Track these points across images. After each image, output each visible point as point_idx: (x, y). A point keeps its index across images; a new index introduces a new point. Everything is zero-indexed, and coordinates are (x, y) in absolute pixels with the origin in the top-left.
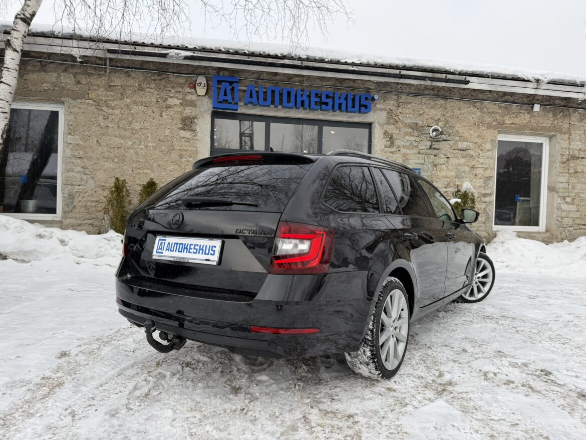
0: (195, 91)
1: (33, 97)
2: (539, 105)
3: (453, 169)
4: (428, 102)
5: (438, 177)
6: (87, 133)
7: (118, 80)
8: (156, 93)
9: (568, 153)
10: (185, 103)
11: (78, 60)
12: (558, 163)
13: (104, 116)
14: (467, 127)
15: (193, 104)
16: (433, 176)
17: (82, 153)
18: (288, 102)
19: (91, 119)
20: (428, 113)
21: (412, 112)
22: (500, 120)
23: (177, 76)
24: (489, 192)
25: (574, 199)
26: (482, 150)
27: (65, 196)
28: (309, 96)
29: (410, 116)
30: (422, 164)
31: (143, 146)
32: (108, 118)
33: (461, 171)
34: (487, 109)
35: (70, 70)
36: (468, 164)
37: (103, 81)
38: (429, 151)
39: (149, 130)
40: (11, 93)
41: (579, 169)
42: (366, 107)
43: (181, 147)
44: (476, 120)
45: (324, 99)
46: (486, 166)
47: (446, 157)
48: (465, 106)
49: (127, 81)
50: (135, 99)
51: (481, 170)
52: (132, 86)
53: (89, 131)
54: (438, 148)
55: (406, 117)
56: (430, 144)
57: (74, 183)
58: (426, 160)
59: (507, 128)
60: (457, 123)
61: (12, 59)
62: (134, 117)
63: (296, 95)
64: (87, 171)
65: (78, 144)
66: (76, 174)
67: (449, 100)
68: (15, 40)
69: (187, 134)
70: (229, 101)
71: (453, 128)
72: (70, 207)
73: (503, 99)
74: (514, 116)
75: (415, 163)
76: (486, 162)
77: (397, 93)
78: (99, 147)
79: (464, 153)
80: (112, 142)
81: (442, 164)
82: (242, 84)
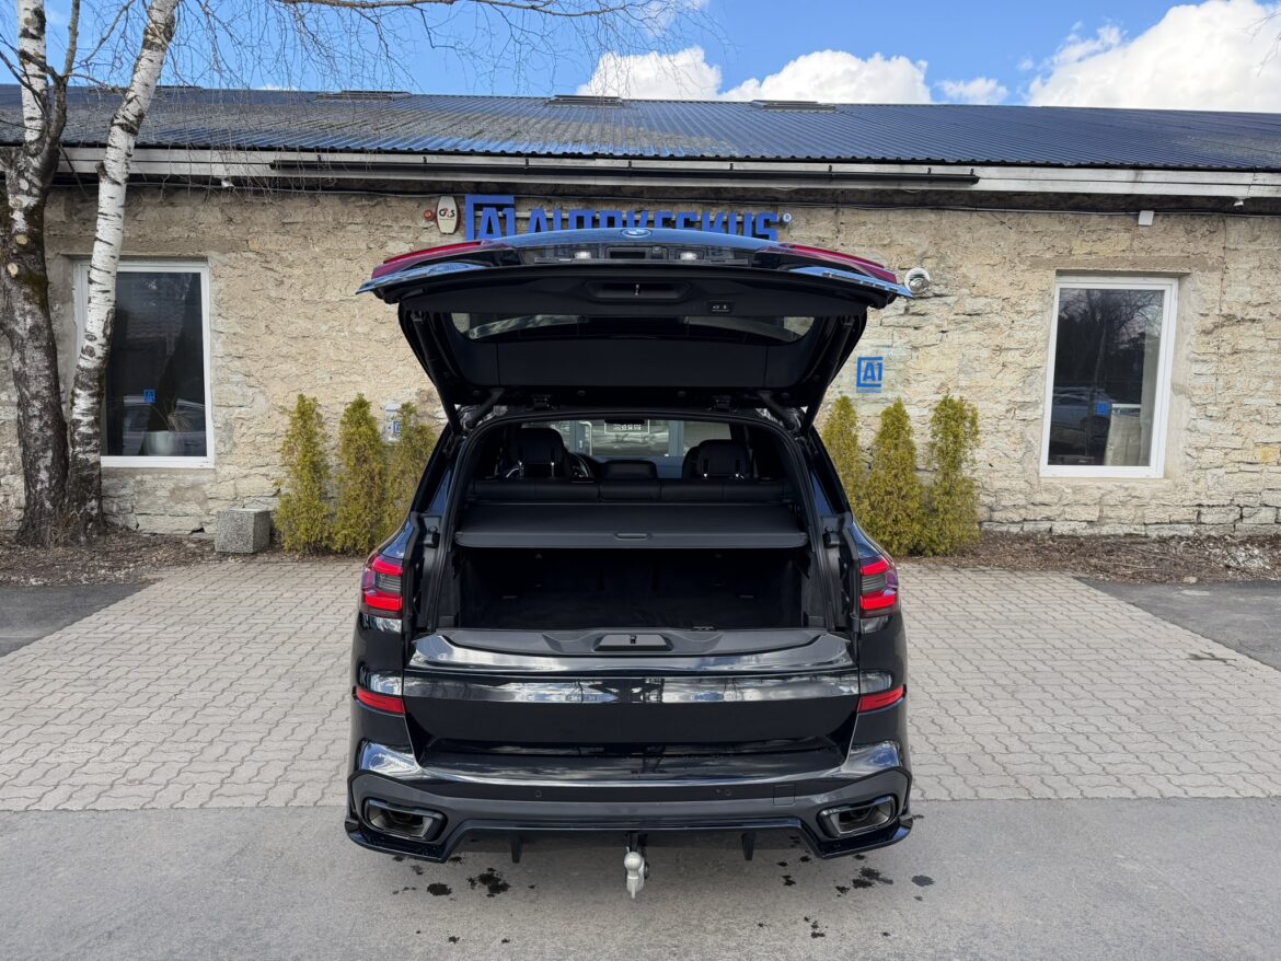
0: (435, 225)
1: (155, 251)
2: (1152, 213)
3: (954, 353)
4: (903, 218)
5: (921, 371)
6: (246, 314)
7: (299, 210)
8: (365, 232)
9: (1217, 312)
11: (225, 184)
12: (1193, 332)
13: (276, 280)
14: (987, 267)
16: (912, 371)
17: (242, 349)
19: (254, 286)
20: (901, 242)
21: (864, 241)
22: (1062, 247)
23: (402, 199)
24: (1034, 399)
25: (1229, 409)
26: (1019, 313)
27: (219, 425)
28: (651, 224)
30: (888, 346)
31: (347, 333)
32: (282, 282)
33: (971, 358)
34: (1034, 227)
35: (215, 200)
36: (988, 342)
37: (272, 215)
38: (903, 320)
39: (357, 304)
40: (114, 257)
41: (1243, 345)
42: (766, 237)
44: (1006, 251)
46: (1027, 346)
47: (941, 329)
48: (984, 223)
49: (313, 214)
50: (329, 246)
51: (1017, 353)
52: (322, 222)
53: (252, 309)
54: (923, 312)
56: (905, 305)
57: (231, 403)
58: (896, 338)
59: (1077, 261)
60: (965, 258)
61: (110, 196)
62: (330, 279)
63: (625, 223)
64: (252, 381)
65: (234, 334)
66: (235, 389)
67: (947, 212)
68: (114, 164)
71: (956, 268)
72: (227, 446)
73: (1070, 203)
74: (1094, 237)
75: (872, 346)
76: (1026, 336)
77: (834, 205)
78: (271, 338)
79: (979, 321)
80: (292, 327)
81: (929, 346)
82: (522, 208)
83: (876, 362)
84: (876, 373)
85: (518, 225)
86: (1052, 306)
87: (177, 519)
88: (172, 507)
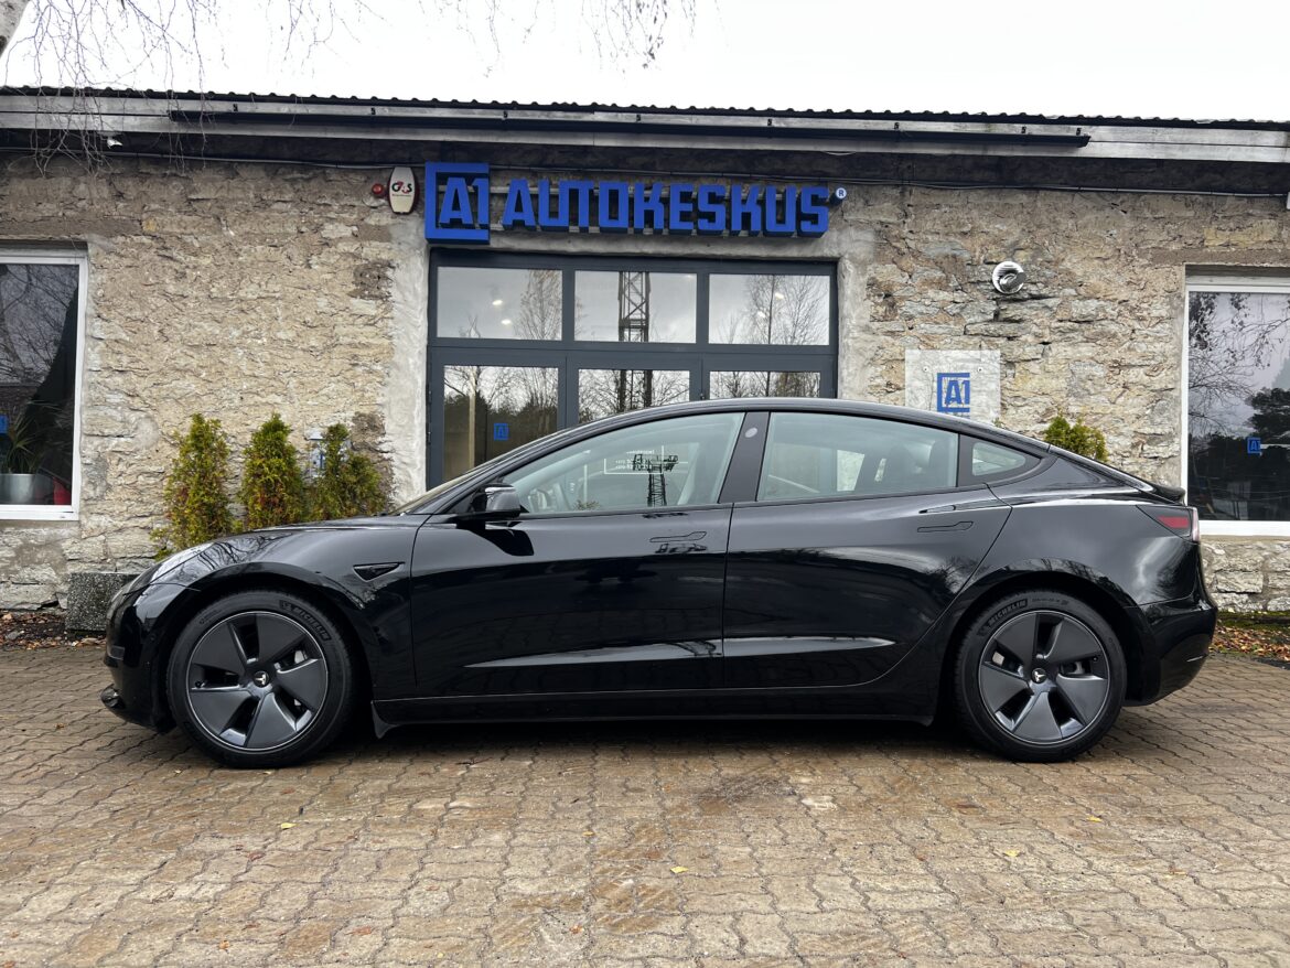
0: (387, 203)
1: (18, 234)
3: (1060, 370)
4: (986, 200)
5: (1017, 394)
6: (137, 314)
7: (209, 186)
8: (295, 212)
10: (364, 234)
11: (111, 142)
13: (176, 271)
14: (1096, 261)
15: (382, 234)
16: (1006, 393)
17: (125, 361)
18: (610, 218)
19: (147, 279)
20: (986, 230)
21: (939, 228)
22: (1191, 237)
23: (346, 170)
24: (1167, 430)
26: (1144, 319)
27: (88, 461)
28: (665, 201)
29: (936, 238)
30: (975, 361)
31: (265, 340)
32: (184, 275)
33: (1083, 377)
34: (1153, 211)
36: (1104, 357)
37: (175, 189)
38: (992, 327)
39: (280, 302)
42: (814, 219)
43: (355, 337)
44: (1120, 241)
45: (704, 206)
46: (1153, 362)
47: (1041, 340)
48: (1090, 207)
49: (229, 190)
50: (248, 229)
51: (1142, 370)
52: (240, 199)
53: (142, 308)
54: (1017, 318)
55: (926, 242)
56: (994, 308)
57: (106, 432)
58: (985, 350)
59: (1211, 256)
60: (1068, 250)
62: (247, 271)
63: (631, 201)
64: (137, 403)
65: (116, 341)
66: (114, 413)
67: (1042, 193)
69: (368, 307)
70: (464, 222)
71: (1057, 263)
72: (98, 490)
73: (1198, 182)
74: (1232, 225)
75: (956, 360)
76: (1155, 350)
77: (899, 182)
78: (166, 346)
79: (1090, 330)
80: (194, 333)
81: (1029, 361)
82: (500, 181)
83: (961, 380)
84: (963, 395)
85: (494, 204)
86: (1183, 311)
87: (23, 588)
88: (16, 572)
